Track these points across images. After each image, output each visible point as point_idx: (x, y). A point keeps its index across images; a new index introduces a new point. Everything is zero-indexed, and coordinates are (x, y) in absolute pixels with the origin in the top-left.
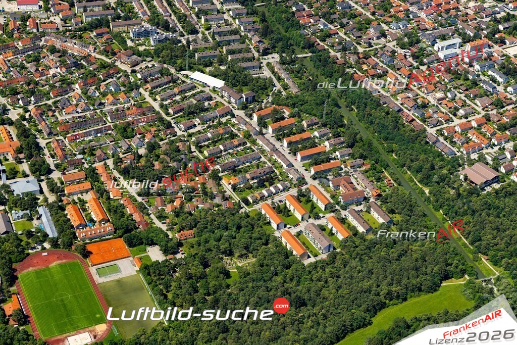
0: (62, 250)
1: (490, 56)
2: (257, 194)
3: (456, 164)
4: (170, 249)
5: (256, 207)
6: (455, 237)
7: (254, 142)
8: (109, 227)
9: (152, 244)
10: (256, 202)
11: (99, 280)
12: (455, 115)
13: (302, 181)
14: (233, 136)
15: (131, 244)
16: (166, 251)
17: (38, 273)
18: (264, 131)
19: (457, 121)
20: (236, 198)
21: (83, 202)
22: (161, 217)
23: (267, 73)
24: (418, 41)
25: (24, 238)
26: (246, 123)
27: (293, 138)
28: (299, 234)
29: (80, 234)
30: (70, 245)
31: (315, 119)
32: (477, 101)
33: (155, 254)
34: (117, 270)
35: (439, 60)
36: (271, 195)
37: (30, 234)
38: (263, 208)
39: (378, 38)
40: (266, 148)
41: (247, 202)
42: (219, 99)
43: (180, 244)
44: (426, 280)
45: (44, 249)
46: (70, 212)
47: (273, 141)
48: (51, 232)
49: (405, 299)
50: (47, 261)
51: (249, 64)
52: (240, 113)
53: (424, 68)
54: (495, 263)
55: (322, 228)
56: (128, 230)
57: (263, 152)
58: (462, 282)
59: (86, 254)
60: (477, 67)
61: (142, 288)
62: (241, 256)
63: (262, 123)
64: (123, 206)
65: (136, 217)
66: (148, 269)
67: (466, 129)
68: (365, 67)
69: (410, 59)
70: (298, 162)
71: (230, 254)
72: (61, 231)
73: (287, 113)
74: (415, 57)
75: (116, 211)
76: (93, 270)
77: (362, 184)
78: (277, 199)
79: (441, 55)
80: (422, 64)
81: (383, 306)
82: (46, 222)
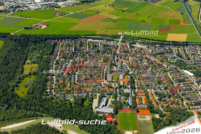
0: (132, 109)
2: (193, 107)
4: (162, 116)
5: (192, 111)
7: (198, 93)
8: (146, 106)
9: (157, 113)
10: (192, 109)
11: (139, 119)
14: (191, 90)
15: (151, 112)
16: (160, 116)
17: (124, 114)
20: (187, 106)
21: (141, 98)
22: (162, 107)
25: (123, 104)
26: (197, 87)
29: (138, 106)
30: (134, 108)
33: (157, 116)
34: (145, 118)
36: (198, 108)
37: (125, 103)
38: (194, 111)
41: (189, 109)
42: (191, 79)
43: (165, 115)
45: (127, 108)
46: (137, 100)
48: (130, 104)
50: (127, 111)
52: (196, 84)
56: (151, 108)
57: (200, 96)
59: (138, 112)
61: (150, 124)
64: (152, 102)
65: (155, 105)
66: (153, 119)
71: (180, 121)
72: (133, 104)
75: (150, 102)
76: (138, 116)
78: (199, 110)
82: (130, 101)
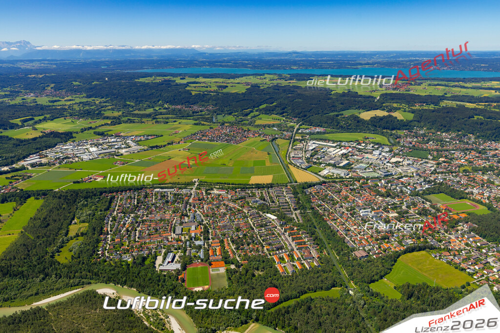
0: (203, 263)
1: (381, 216)
2: (275, 253)
3: (353, 250)
4: (238, 266)
5: (273, 256)
6: (343, 273)
7: (280, 237)
8: (221, 257)
9: (233, 264)
10: (273, 255)
11: (211, 272)
12: (359, 234)
13: (292, 250)
14: (274, 234)
15: (226, 263)
16: (236, 266)
17: (193, 268)
18: (285, 233)
19: (359, 236)
20: (267, 253)
21: (216, 249)
22: (239, 256)
23: (294, 216)
24: (355, 209)
25: (193, 258)
26: (280, 231)
27: (294, 236)
28: (284, 267)
29: (211, 258)
30: (206, 261)
31: (305, 231)
32: (370, 230)
33: (233, 267)
34: (218, 270)
35: (360, 216)
36: (280, 253)
37: (195, 256)
38: (275, 258)
39: (339, 208)
40: (284, 239)
41: (270, 255)
42: (273, 223)
43: (242, 265)
44: (325, 286)
45: (198, 261)
46: (210, 252)
47: (287, 237)
48: (202, 257)
49: (315, 291)
50: (198, 265)
51: (288, 213)
52: (280, 228)
53: (353, 219)
54: (356, 284)
55: (294, 265)
56: (226, 258)
57: (282, 240)
58: (340, 289)
59: (211, 264)
60: (374, 219)
61: (224, 276)
62: (262, 271)
63: (285, 231)
64: (228, 252)
65: (231, 255)
66: (228, 271)
67: (361, 239)
68: (330, 217)
69: (349, 215)
70: (293, 244)
71: (258, 269)
72: (205, 257)
73: (295, 228)
74: (351, 214)
75: (226, 252)
76: (211, 269)
77: (314, 253)
78: (281, 255)
79: (361, 215)
80: (353, 217)
81: (306, 292)
82: (201, 254)
